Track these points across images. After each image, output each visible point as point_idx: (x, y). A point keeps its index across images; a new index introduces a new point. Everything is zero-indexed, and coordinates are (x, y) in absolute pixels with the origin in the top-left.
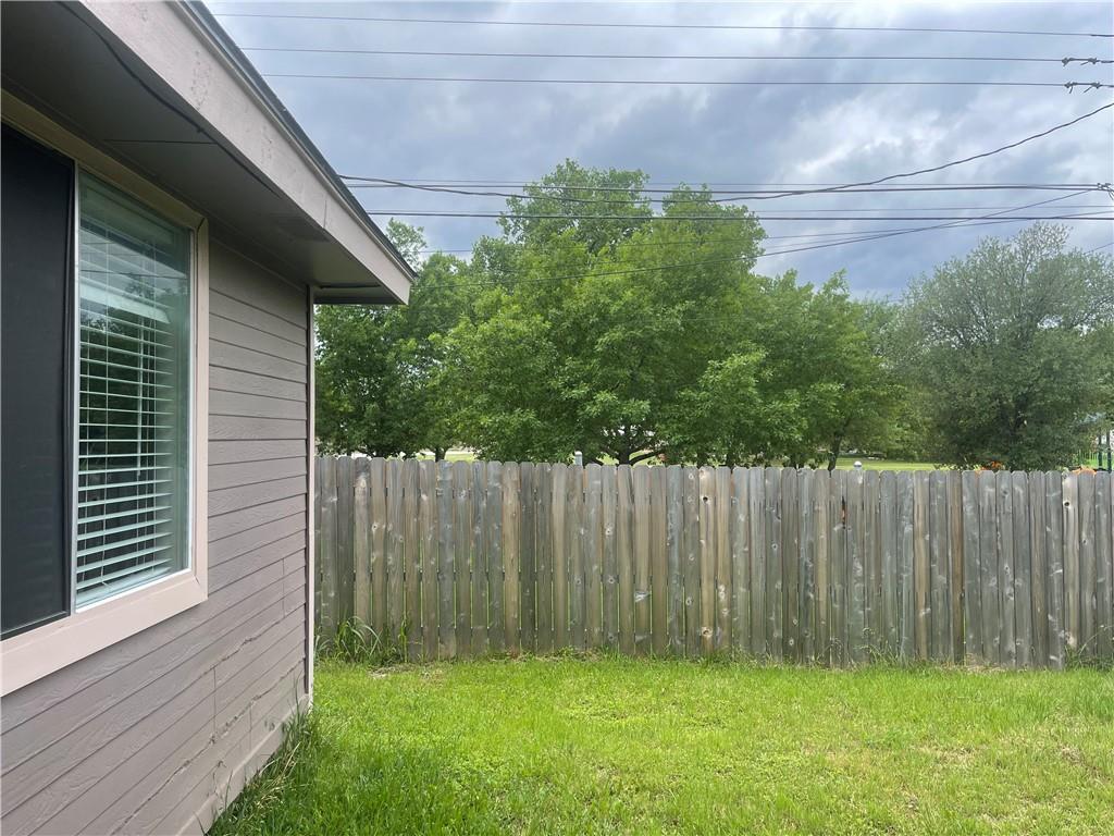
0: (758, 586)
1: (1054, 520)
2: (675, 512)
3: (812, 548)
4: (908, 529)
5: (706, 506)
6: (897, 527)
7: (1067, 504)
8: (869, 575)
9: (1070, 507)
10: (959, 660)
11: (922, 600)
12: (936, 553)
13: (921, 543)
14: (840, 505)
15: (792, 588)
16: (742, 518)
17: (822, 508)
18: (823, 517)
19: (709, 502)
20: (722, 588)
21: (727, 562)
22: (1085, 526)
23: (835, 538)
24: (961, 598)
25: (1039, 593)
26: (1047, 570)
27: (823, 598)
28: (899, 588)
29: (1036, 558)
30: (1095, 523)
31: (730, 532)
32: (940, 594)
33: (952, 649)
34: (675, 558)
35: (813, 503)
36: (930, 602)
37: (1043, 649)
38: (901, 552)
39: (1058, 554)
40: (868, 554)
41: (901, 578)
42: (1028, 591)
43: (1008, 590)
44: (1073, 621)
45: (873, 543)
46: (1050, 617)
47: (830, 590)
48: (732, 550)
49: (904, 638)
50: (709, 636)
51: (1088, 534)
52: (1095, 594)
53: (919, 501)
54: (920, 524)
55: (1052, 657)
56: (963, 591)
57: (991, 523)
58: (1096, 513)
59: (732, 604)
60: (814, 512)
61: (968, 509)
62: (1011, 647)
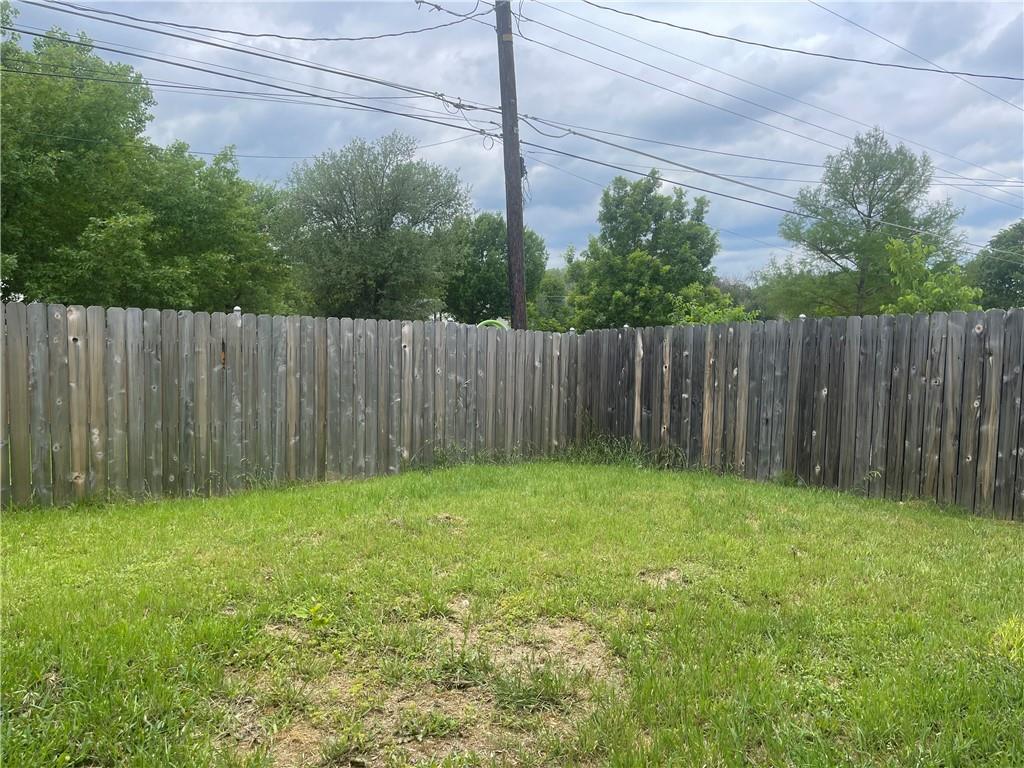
0: (137, 428)
1: (395, 359)
2: (39, 352)
3: (192, 387)
4: (282, 368)
5: (76, 347)
6: (272, 366)
7: (405, 347)
8: (247, 411)
9: (407, 349)
10: (321, 477)
11: (292, 431)
12: (305, 389)
13: (293, 380)
14: (220, 347)
15: (172, 427)
16: (118, 359)
17: (202, 349)
18: (203, 358)
19: (79, 343)
20: (96, 431)
21: (102, 405)
22: (417, 364)
23: (215, 379)
24: (325, 426)
25: (383, 418)
26: (389, 399)
27: (203, 434)
28: (273, 421)
29: (382, 389)
30: (424, 362)
31: (105, 374)
32: (308, 425)
33: (316, 469)
34: (39, 403)
35: (193, 345)
36: (299, 431)
37: (385, 463)
38: (275, 389)
39: (398, 388)
40: (246, 392)
41: (275, 412)
42: (375, 417)
43: (361, 417)
44: (407, 439)
45: (250, 383)
46: (390, 437)
47: (210, 426)
48: (107, 392)
49: (277, 464)
50: (81, 481)
51: (419, 370)
52: (422, 416)
53: (292, 343)
54: (291, 364)
55: (391, 468)
56: (326, 420)
57: (348, 362)
58: (425, 353)
59: (107, 446)
60: (195, 354)
61: (332, 350)
62: (361, 462)
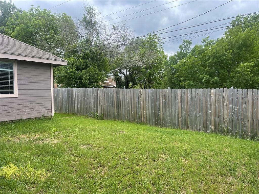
0: (150, 112)
1: (209, 100)
2: (137, 97)
3: (159, 104)
4: (177, 101)
6: (175, 100)
7: (212, 96)
8: (170, 110)
10: (187, 129)
11: (180, 116)
12: (183, 106)
13: (180, 104)
14: (164, 96)
15: (156, 112)
16: (147, 98)
17: (161, 97)
18: (161, 99)
19: (142, 95)
20: (145, 111)
21: (145, 107)
22: (217, 101)
23: (163, 103)
24: (188, 116)
25: (205, 116)
26: (207, 111)
27: (161, 114)
28: (175, 113)
29: (204, 108)
30: (219, 101)
32: (184, 115)
33: (186, 127)
34: (137, 105)
35: (159, 95)
37: (206, 128)
38: (176, 106)
39: (210, 108)
40: (170, 106)
41: (176, 111)
42: (202, 116)
43: (198, 115)
44: (213, 124)
45: (170, 104)
46: (207, 122)
47: (163, 113)
48: (146, 104)
49: (177, 124)
50: (143, 120)
51: (217, 103)
52: (219, 118)
53: (179, 95)
54: (179, 100)
55: (208, 131)
57: (194, 100)
58: (219, 98)
59: (146, 114)
60: (159, 98)
61: (189, 97)
62: (199, 128)
